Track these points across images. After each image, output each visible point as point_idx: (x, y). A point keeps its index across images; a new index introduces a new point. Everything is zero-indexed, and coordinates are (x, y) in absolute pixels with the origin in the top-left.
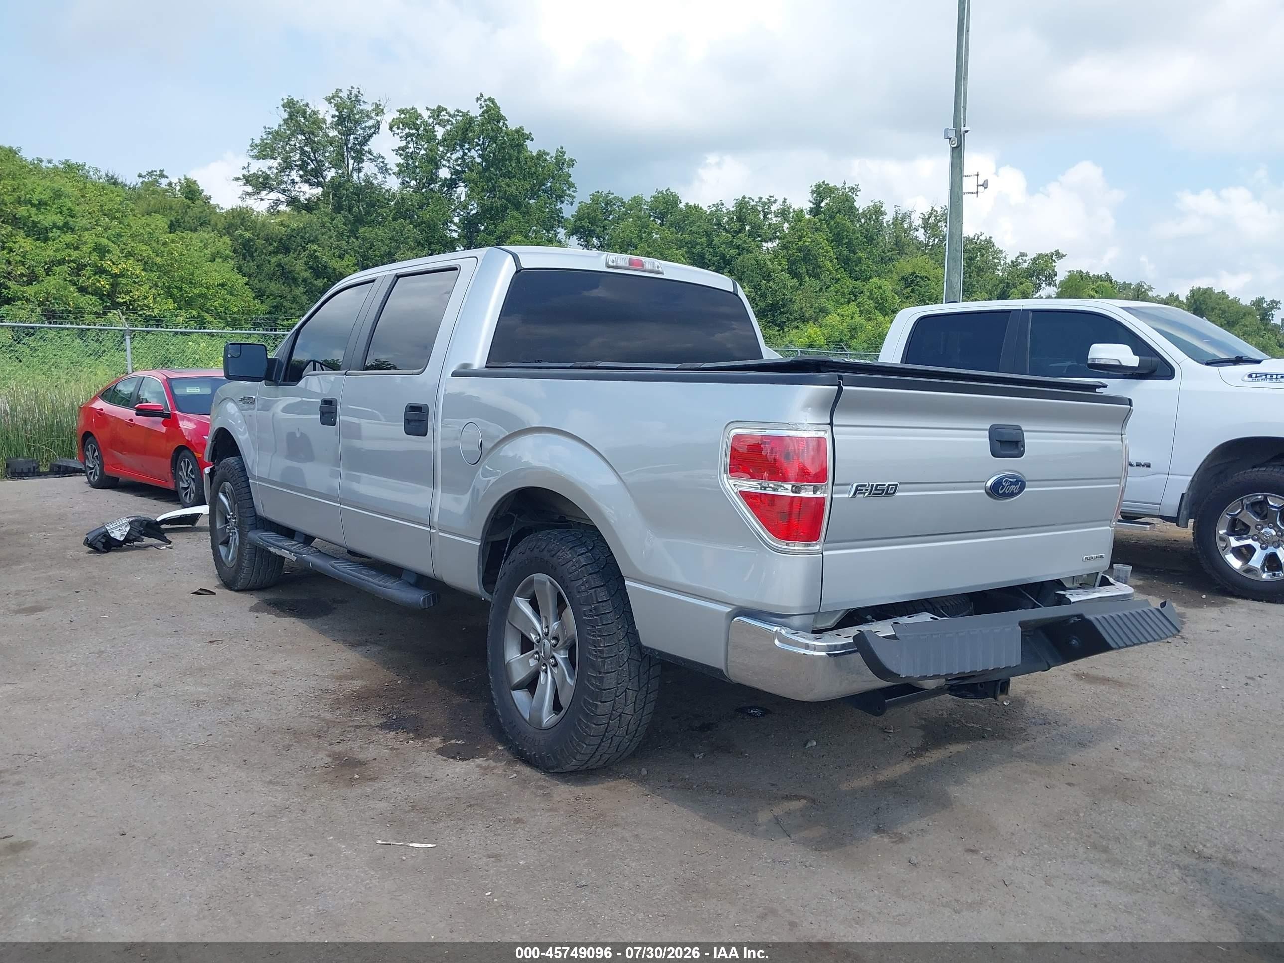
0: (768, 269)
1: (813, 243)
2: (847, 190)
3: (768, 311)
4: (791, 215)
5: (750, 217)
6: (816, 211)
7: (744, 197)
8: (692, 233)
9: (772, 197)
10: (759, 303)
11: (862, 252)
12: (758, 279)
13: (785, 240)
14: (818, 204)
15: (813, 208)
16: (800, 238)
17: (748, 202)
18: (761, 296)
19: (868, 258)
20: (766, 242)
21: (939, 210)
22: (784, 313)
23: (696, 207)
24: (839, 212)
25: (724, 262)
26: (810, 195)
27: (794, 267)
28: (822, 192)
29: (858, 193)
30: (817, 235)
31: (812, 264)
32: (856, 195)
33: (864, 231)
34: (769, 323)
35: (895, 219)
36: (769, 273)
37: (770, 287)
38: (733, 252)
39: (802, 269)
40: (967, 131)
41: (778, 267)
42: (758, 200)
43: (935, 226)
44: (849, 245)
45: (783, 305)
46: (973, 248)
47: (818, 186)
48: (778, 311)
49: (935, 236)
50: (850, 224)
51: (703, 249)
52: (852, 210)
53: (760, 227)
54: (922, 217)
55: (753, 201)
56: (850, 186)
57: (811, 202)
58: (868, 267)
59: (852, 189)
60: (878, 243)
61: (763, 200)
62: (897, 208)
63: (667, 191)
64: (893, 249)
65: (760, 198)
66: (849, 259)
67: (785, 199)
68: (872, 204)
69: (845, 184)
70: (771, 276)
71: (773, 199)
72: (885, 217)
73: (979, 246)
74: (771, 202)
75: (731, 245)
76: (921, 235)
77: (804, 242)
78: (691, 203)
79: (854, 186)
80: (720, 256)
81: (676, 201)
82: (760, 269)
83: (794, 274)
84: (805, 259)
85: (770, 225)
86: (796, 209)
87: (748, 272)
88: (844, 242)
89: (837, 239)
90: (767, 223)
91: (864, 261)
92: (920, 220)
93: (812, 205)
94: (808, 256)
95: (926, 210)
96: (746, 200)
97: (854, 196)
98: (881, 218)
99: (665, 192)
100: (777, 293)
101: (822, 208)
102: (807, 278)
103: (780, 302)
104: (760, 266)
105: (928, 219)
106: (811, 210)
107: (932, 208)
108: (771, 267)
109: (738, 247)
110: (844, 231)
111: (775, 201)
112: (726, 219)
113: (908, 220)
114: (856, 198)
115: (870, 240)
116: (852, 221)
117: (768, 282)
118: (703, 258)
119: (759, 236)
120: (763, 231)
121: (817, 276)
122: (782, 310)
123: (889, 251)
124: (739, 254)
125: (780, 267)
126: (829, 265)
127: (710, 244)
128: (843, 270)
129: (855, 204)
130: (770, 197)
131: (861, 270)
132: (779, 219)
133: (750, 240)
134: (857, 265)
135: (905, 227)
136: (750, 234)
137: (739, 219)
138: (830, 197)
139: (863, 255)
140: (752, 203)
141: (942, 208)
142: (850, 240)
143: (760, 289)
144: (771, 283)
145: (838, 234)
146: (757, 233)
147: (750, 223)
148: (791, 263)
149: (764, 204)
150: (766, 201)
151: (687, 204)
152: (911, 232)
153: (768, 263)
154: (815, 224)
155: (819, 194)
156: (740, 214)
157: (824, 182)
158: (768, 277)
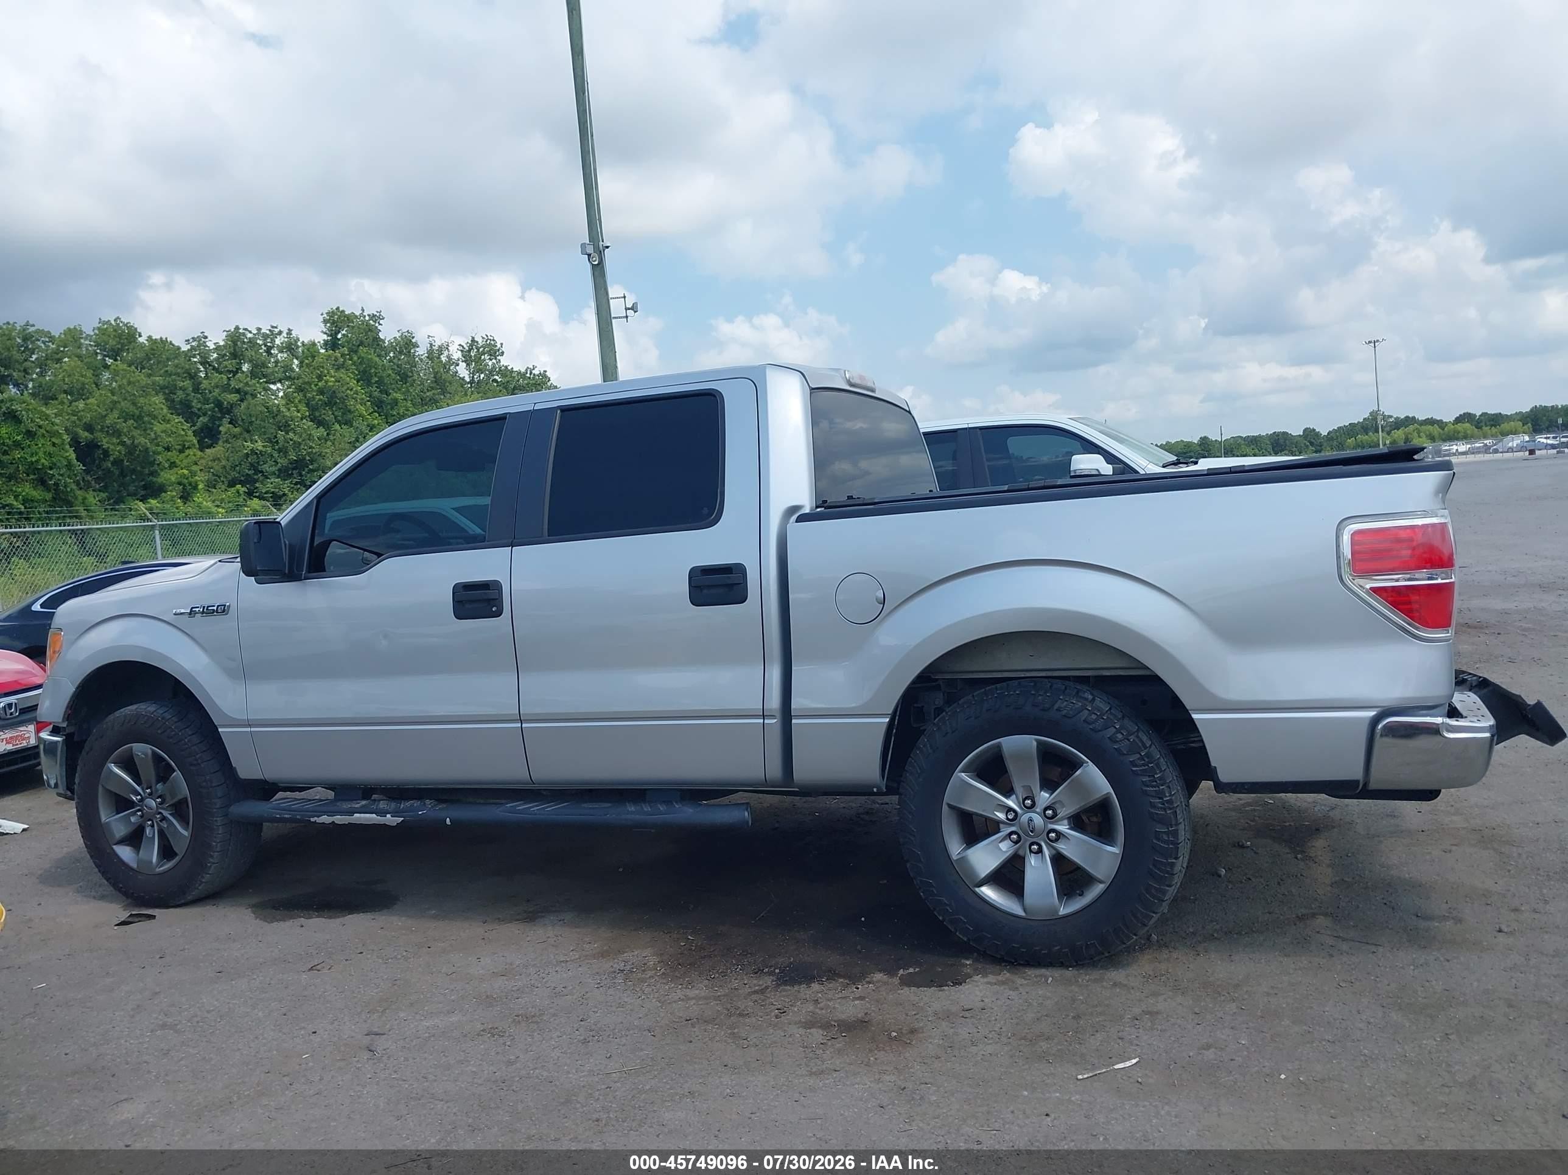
0: (284, 416)
1: (337, 384)
2: (367, 318)
3: (293, 469)
4: (300, 350)
5: (250, 353)
6: (332, 344)
7: (237, 328)
8: (168, 374)
9: (276, 327)
10: (279, 460)
11: (396, 392)
12: (273, 431)
13: (301, 381)
14: (333, 335)
15: (327, 341)
16: (320, 378)
17: (244, 334)
18: (280, 451)
19: (405, 399)
20: (274, 383)
21: (480, 340)
22: (313, 471)
23: (163, 342)
24: (361, 344)
25: (221, 411)
26: (322, 325)
27: (317, 414)
28: (336, 320)
29: (381, 322)
30: (342, 374)
31: (340, 409)
32: (380, 324)
33: (396, 367)
34: (296, 484)
35: (430, 352)
36: (286, 422)
37: (291, 440)
38: (233, 397)
39: (328, 416)
40: (607, 247)
41: (297, 413)
42: (255, 332)
43: (478, 360)
44: (380, 382)
45: (312, 461)
46: (527, 384)
47: (331, 314)
48: (306, 469)
49: (480, 371)
50: (377, 359)
51: (188, 395)
52: (377, 341)
53: (264, 365)
54: (461, 348)
55: (250, 332)
56: (370, 313)
57: (325, 333)
58: (408, 410)
59: (373, 317)
60: (414, 380)
61: (262, 331)
62: (431, 339)
63: (115, 320)
64: (432, 388)
65: (259, 329)
66: (381, 402)
67: (290, 330)
68: (400, 335)
69: (363, 310)
70: (289, 426)
71: (277, 330)
72: (417, 349)
73: (534, 382)
74: (273, 334)
75: (226, 388)
76: (463, 371)
77: (326, 382)
78: (156, 336)
79: (375, 313)
80: (213, 403)
81: (131, 334)
82: (273, 417)
83: (320, 423)
84: (330, 404)
85: (277, 362)
86: (306, 342)
87: (258, 422)
88: (373, 381)
89: (365, 377)
90: (272, 360)
91: (402, 403)
92: (460, 352)
93: (325, 337)
94: (332, 399)
95: (465, 341)
96: (241, 331)
97: (377, 325)
98: (412, 351)
99: (113, 322)
100: (302, 447)
101: (339, 340)
102: (337, 426)
103: (308, 458)
104: (273, 413)
105: (469, 351)
106: (326, 343)
107: (473, 338)
108: (288, 414)
109: (238, 391)
110: (371, 367)
111: (280, 333)
112: (215, 355)
113: (446, 353)
114: (380, 327)
115: (404, 377)
116: (379, 356)
117: (287, 433)
118: (189, 407)
119: (264, 376)
120: (270, 371)
121: (349, 423)
122: (311, 467)
123: (428, 390)
124: (242, 400)
125: (299, 415)
126: (362, 409)
127: (196, 389)
128: (377, 415)
129: (380, 334)
130: (273, 327)
131: (398, 414)
132: (285, 355)
133: (253, 381)
134: (392, 409)
135: (444, 361)
136: (253, 374)
137: (234, 355)
138: (348, 326)
139: (399, 396)
140: (249, 335)
141: (483, 338)
142: (381, 378)
143: (277, 442)
144: (291, 435)
145: (365, 372)
146: (259, 371)
147: (250, 361)
148: (312, 408)
149: (265, 336)
150: (268, 332)
151: (150, 337)
152: (452, 368)
153: (283, 409)
154: (336, 360)
155: (333, 323)
156: (235, 350)
157: (338, 308)
158: (285, 427)
